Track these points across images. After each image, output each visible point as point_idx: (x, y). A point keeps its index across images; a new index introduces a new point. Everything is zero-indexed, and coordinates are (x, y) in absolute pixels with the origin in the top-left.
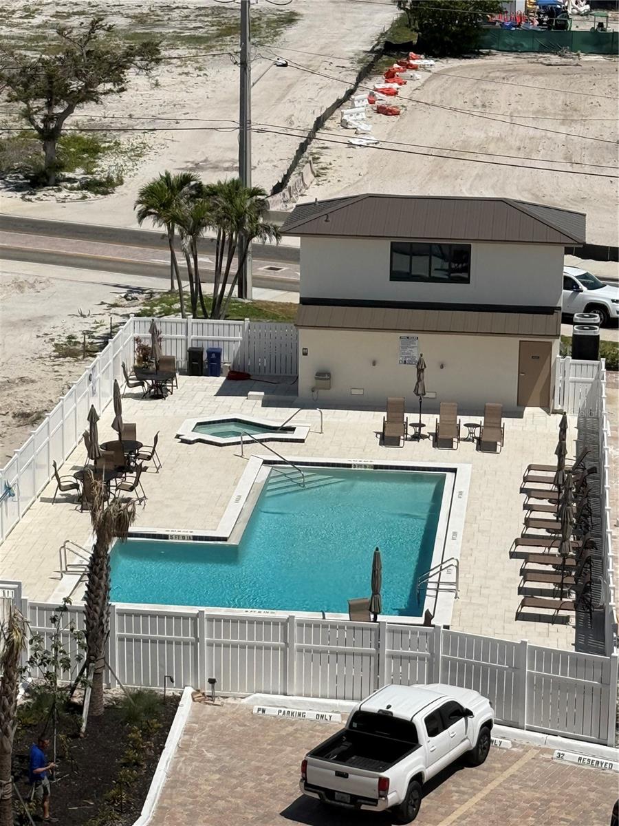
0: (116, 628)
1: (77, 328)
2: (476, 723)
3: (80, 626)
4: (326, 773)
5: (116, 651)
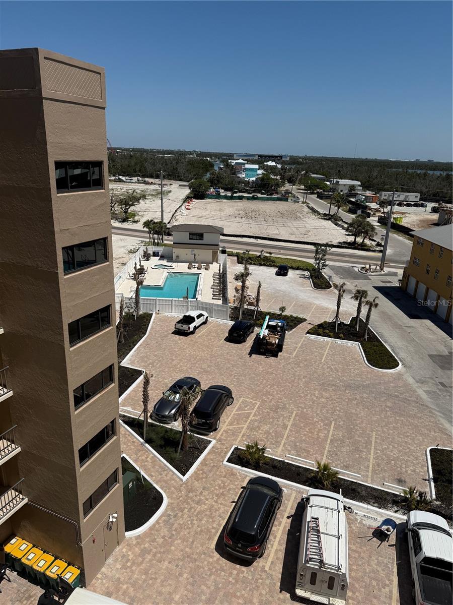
0: (141, 301)
1: (132, 248)
2: (205, 317)
3: (134, 301)
4: (179, 326)
5: (141, 305)
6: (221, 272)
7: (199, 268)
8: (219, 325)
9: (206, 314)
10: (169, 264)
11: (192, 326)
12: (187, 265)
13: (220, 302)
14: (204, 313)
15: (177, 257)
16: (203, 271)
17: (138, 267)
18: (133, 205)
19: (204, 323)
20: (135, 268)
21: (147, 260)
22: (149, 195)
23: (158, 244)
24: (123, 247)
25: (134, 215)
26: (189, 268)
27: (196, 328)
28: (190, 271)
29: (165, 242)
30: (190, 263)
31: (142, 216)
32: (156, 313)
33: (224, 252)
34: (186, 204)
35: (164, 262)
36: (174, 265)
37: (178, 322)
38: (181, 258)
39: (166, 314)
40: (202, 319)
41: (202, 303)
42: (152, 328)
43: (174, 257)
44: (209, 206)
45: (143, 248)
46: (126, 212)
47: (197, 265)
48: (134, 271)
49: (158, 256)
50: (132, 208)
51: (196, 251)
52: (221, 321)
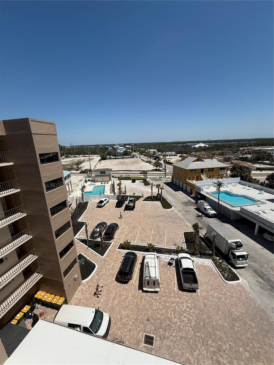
6: (113, 184)
7: (105, 184)
8: (113, 202)
9: (108, 199)
10: (94, 183)
11: (103, 204)
12: (101, 183)
13: (113, 194)
14: (107, 199)
15: (97, 180)
16: (106, 184)
17: (83, 186)
18: (80, 164)
19: (107, 202)
20: (82, 186)
21: (86, 183)
22: (86, 160)
23: (90, 177)
24: (78, 179)
25: (81, 168)
26: (101, 184)
27: (104, 204)
28: (102, 185)
29: (92, 176)
30: (102, 182)
31: (84, 168)
32: (90, 201)
33: (113, 177)
34: (100, 162)
35: (92, 183)
36: (96, 183)
37: (98, 203)
38: (98, 181)
39: (94, 201)
40: (107, 201)
41: (106, 195)
42: (89, 206)
43: (96, 181)
44: (107, 162)
45: (84, 179)
46: (78, 167)
47: (104, 182)
48: (81, 188)
49: (90, 181)
50: (80, 166)
51: (103, 178)
52: (114, 201)
